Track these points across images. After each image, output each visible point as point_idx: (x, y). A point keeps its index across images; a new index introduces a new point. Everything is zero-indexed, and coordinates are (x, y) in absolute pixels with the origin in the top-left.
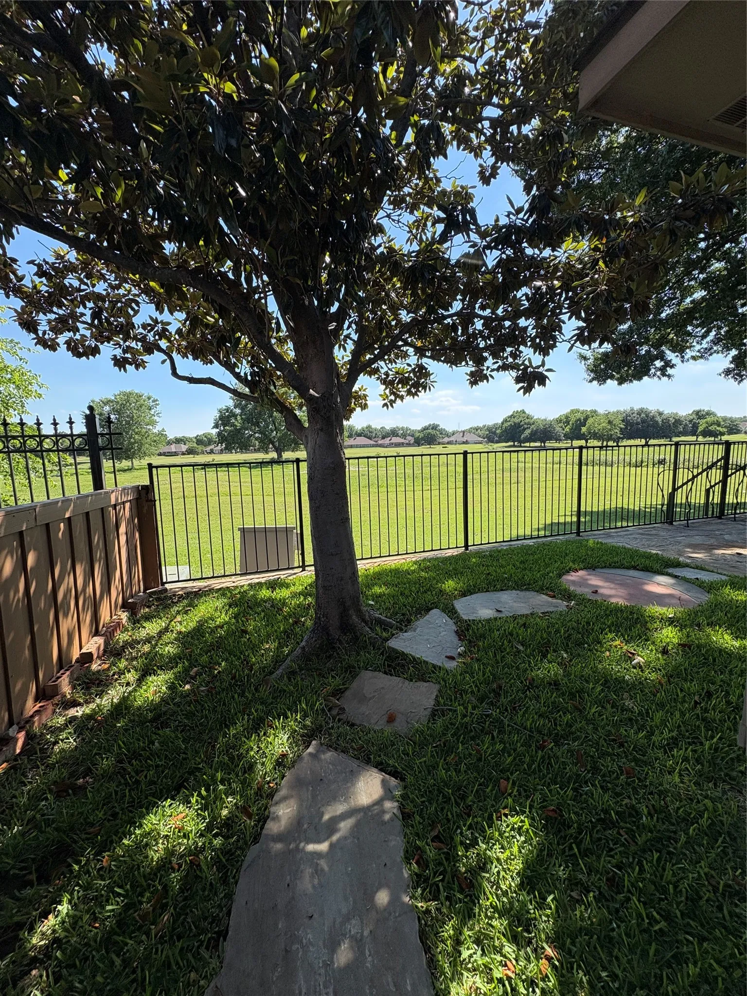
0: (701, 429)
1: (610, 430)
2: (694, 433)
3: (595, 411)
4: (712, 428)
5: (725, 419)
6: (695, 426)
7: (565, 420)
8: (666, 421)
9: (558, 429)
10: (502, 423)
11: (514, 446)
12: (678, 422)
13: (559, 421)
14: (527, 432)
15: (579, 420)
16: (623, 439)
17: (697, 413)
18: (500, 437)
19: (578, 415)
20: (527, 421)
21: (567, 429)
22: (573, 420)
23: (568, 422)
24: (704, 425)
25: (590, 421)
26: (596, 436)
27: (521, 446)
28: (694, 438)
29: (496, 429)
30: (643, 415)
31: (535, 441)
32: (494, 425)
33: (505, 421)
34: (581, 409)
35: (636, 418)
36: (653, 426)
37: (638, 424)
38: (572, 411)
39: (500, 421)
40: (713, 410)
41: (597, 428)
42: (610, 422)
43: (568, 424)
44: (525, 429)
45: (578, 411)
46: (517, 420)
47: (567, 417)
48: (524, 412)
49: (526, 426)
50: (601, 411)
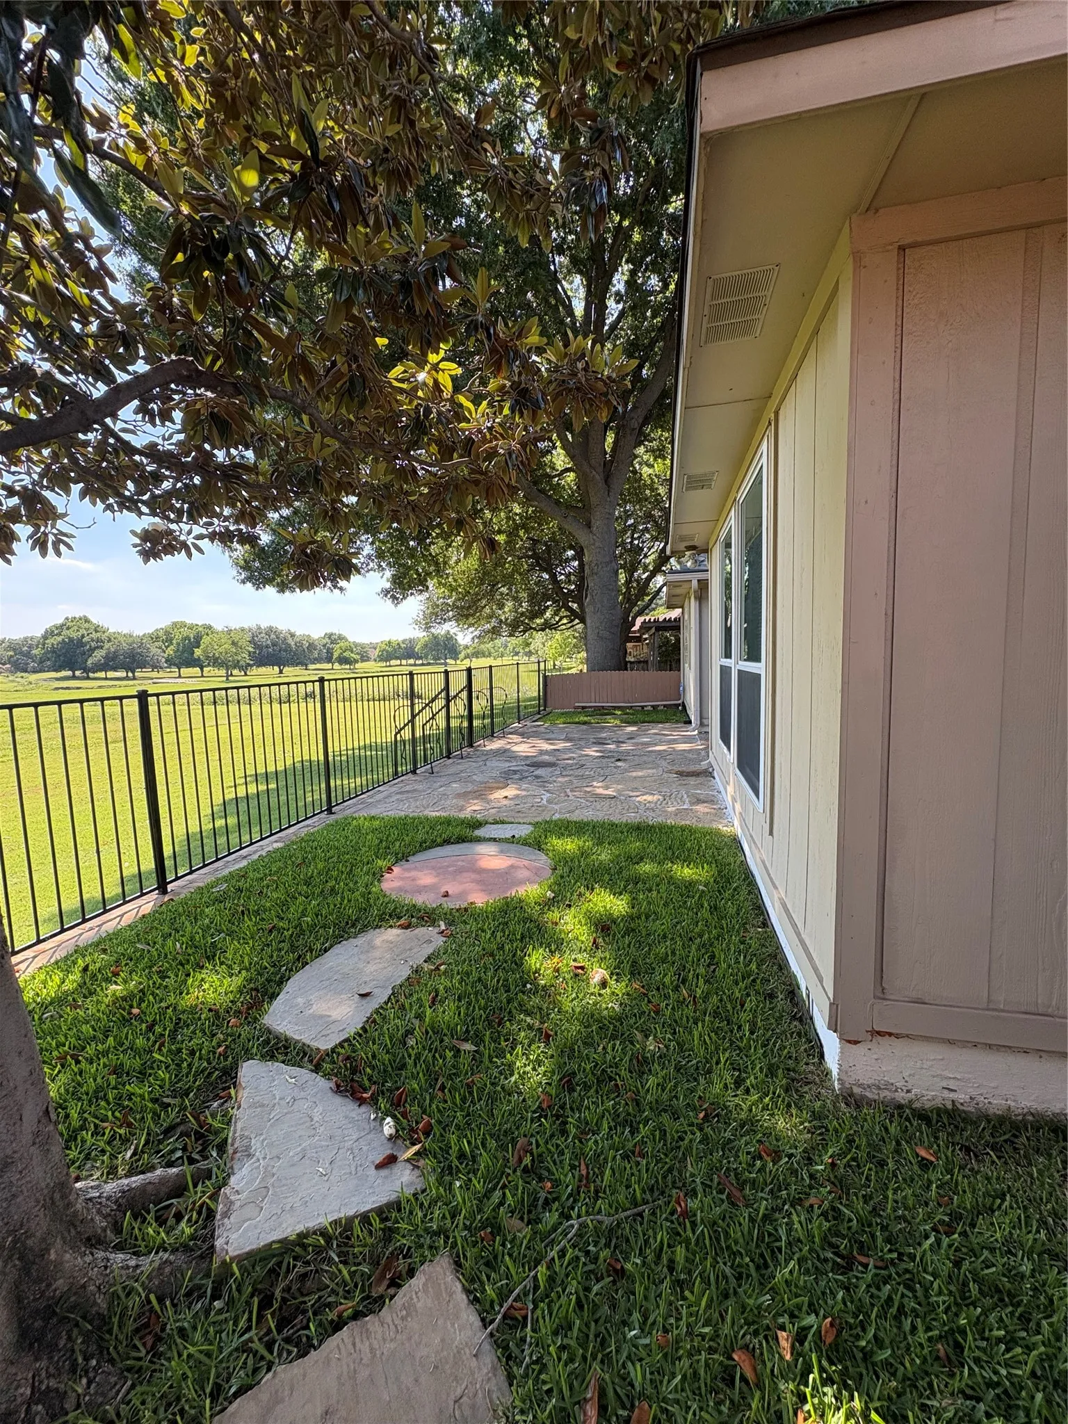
0: (336, 655)
1: (236, 654)
2: (329, 659)
3: (210, 627)
4: (346, 654)
5: (356, 645)
6: (330, 653)
7: (166, 637)
8: (299, 644)
9: (154, 650)
10: (45, 637)
11: (74, 677)
12: (312, 646)
13: (154, 638)
14: (98, 655)
15: (188, 638)
16: (251, 666)
17: (330, 636)
18: (41, 662)
19: (185, 632)
20: (94, 636)
21: (170, 651)
22: (177, 637)
23: (170, 641)
24: (339, 651)
25: (205, 640)
26: (216, 662)
27: (88, 678)
28: (330, 666)
29: (30, 647)
30: (273, 636)
31: (115, 669)
32: (26, 639)
33: (49, 634)
34: (188, 621)
35: (264, 640)
36: (285, 651)
37: (267, 647)
38: (175, 624)
39: (39, 633)
40: (344, 633)
41: (218, 651)
42: (234, 643)
43: (171, 644)
44: (92, 650)
45: (183, 625)
46: (75, 635)
47: (167, 633)
48: (87, 621)
49: (93, 644)
50: (219, 626)
